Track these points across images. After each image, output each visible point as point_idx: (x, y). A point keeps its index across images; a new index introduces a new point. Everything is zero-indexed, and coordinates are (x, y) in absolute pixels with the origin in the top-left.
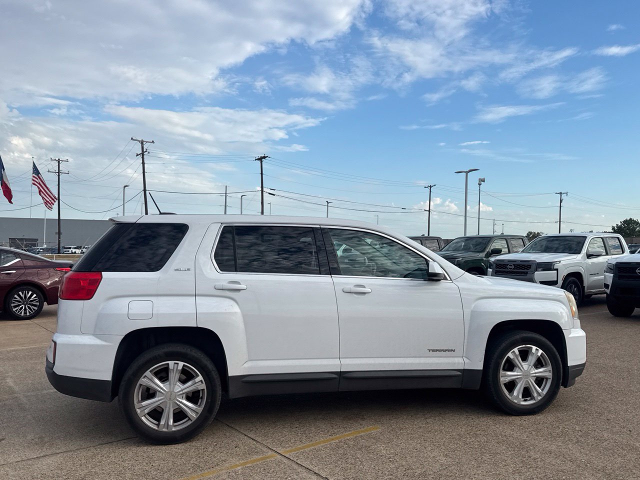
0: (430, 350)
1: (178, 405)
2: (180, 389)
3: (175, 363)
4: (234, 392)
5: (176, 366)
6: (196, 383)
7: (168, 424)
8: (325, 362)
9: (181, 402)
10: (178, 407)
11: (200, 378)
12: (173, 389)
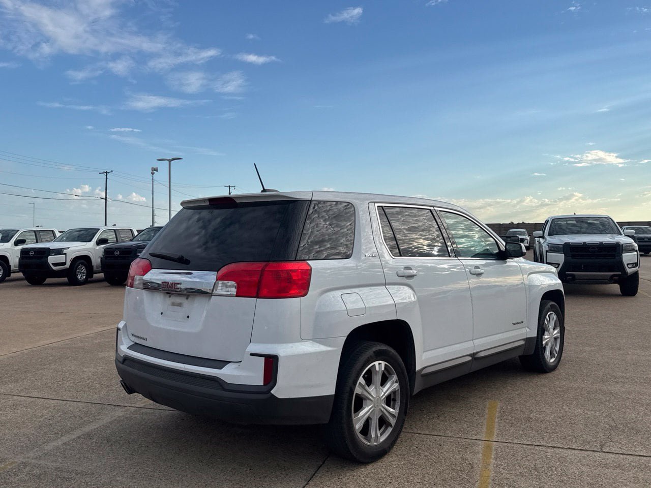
0: (514, 325)
1: (382, 411)
2: (382, 394)
3: (379, 364)
5: (380, 367)
6: (393, 384)
8: (466, 345)
9: (384, 408)
10: (381, 414)
11: (396, 377)
12: (379, 394)
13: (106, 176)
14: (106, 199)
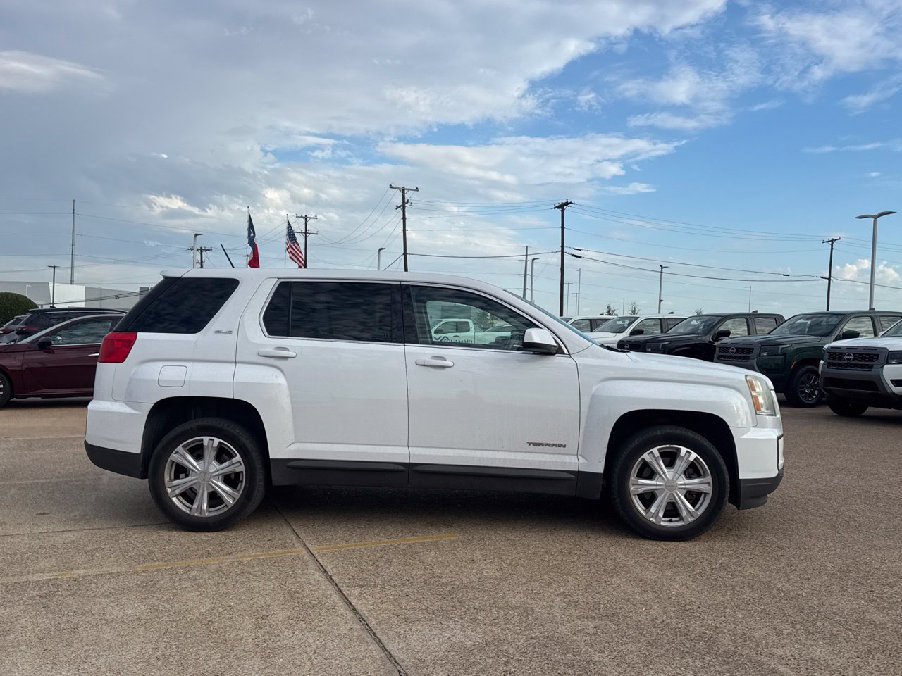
0: (530, 444)
1: (213, 488)
2: (215, 470)
3: (210, 439)
4: (278, 479)
5: (211, 443)
6: (233, 464)
7: (202, 506)
8: (390, 450)
9: (216, 485)
10: (212, 490)
11: (238, 458)
12: (208, 469)
13: (832, 245)
14: (829, 279)
